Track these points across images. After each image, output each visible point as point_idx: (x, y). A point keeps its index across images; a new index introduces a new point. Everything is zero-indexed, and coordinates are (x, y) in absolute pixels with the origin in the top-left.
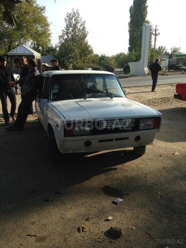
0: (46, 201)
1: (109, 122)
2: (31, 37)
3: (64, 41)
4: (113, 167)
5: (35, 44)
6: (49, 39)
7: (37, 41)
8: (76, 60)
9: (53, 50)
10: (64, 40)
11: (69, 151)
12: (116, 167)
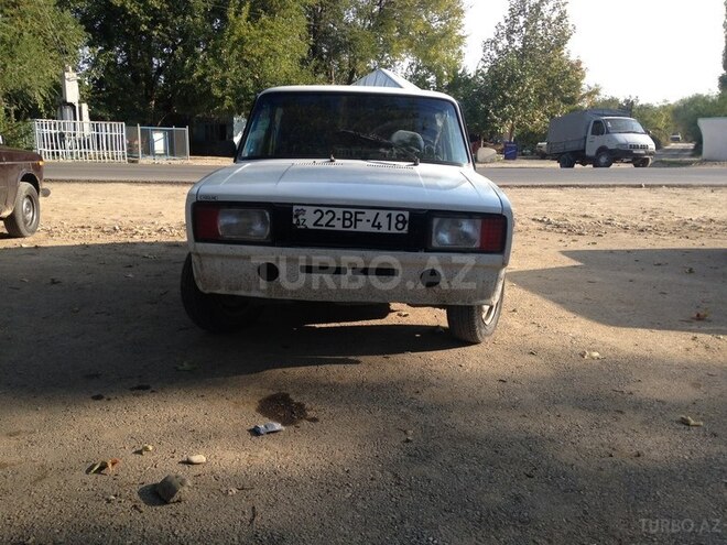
0: (98, 398)
1: (325, 210)
2: (411, 46)
3: (496, 56)
4: (351, 358)
5: (418, 68)
6: (460, 53)
7: (426, 58)
8: (524, 107)
9: (467, 82)
10: (498, 52)
11: (218, 286)
12: (361, 358)
